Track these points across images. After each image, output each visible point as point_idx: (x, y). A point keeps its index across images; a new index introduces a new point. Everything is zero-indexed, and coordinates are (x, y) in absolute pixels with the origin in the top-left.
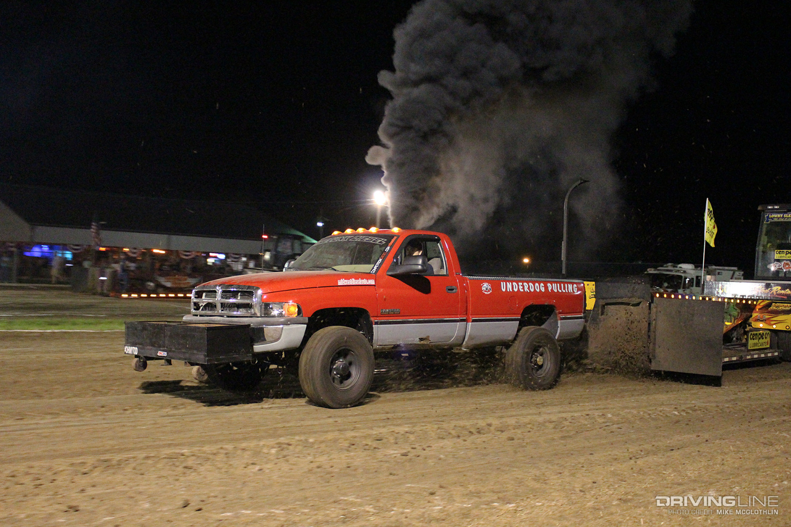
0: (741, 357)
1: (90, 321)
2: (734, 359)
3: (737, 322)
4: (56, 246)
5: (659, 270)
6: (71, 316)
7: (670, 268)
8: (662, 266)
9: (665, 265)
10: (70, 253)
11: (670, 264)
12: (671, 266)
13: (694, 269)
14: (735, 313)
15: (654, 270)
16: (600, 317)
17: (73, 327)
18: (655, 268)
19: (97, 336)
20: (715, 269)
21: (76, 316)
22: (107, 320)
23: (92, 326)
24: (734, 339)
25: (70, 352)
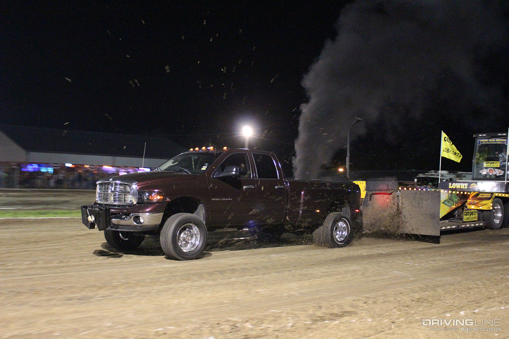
0: (458, 226)
1: (65, 211)
2: (454, 227)
3: (457, 205)
4: (43, 165)
5: (426, 175)
6: (54, 209)
7: (433, 173)
8: (428, 172)
9: (430, 172)
10: (52, 169)
11: (433, 171)
12: (433, 172)
13: (448, 174)
14: (456, 200)
15: (423, 175)
16: (369, 202)
17: (54, 215)
18: (423, 173)
19: (71, 220)
20: (462, 174)
21: (56, 209)
22: (75, 211)
23: (67, 215)
24: (457, 216)
25: (54, 231)
